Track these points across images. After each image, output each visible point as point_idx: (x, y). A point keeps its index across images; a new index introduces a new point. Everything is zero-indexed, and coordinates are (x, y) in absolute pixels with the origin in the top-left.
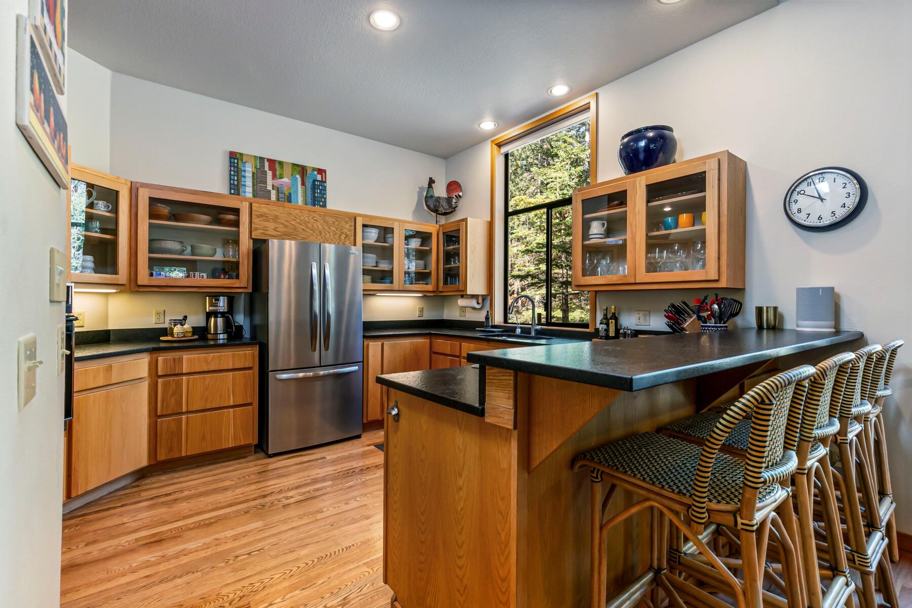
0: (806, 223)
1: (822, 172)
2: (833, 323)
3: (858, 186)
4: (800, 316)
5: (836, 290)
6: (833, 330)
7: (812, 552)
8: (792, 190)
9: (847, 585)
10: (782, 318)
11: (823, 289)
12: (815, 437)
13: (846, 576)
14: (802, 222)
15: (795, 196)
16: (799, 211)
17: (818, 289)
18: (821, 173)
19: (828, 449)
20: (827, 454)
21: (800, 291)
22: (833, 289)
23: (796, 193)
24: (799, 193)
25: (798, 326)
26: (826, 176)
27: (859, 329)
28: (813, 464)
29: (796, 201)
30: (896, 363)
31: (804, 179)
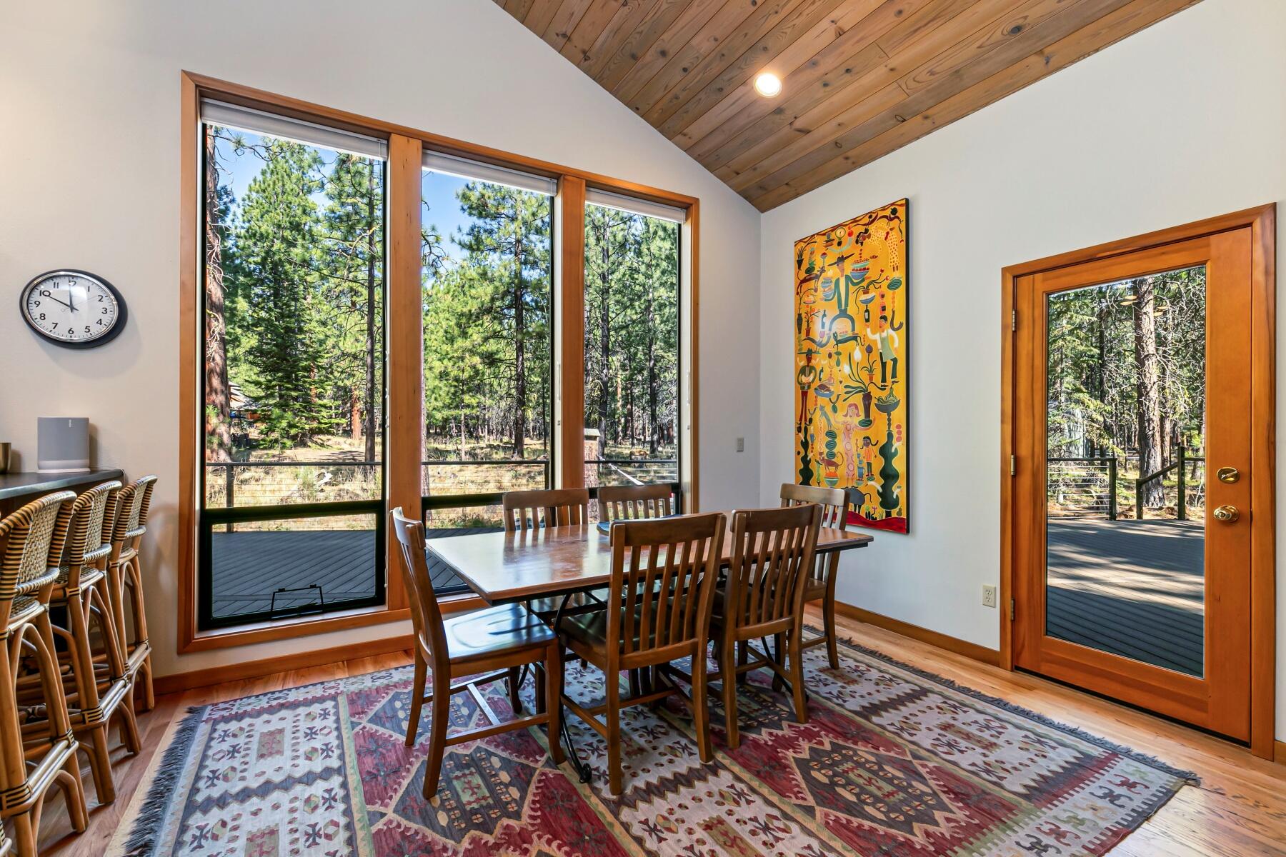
0: (53, 335)
1: (73, 274)
2: (87, 461)
3: (115, 303)
4: (43, 454)
5: (91, 421)
6: (88, 470)
7: (13, 726)
8: (32, 287)
9: (68, 747)
10: (17, 457)
11: (74, 420)
12: (18, 592)
13: (67, 739)
14: (47, 333)
15: (36, 296)
16: (43, 316)
17: (67, 420)
18: (73, 277)
19: (47, 605)
20: (45, 611)
21: (42, 422)
22: (87, 419)
23: (38, 292)
24: (42, 293)
25: (40, 468)
26: (78, 280)
27: (119, 468)
28: (22, 625)
29: (38, 303)
30: (153, 503)
31: (51, 276)
